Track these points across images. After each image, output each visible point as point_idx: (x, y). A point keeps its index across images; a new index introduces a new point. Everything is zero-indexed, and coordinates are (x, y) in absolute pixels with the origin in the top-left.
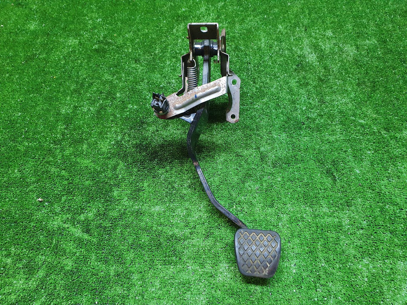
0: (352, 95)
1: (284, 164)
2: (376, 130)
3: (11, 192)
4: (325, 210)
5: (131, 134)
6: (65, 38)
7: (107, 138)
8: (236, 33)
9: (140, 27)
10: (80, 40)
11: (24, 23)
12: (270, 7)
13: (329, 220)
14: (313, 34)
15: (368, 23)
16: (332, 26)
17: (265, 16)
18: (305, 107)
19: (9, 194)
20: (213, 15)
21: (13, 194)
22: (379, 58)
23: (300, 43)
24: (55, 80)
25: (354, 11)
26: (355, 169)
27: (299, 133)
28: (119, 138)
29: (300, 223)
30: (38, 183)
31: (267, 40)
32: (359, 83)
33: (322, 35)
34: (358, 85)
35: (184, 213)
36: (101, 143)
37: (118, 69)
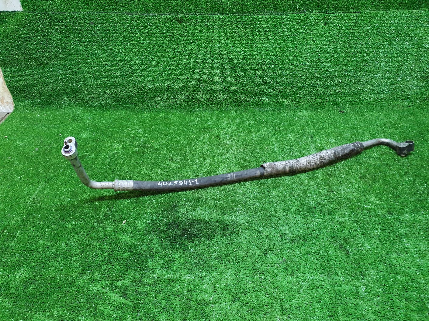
0: (357, 186)
1: (300, 241)
2: (380, 214)
3: (57, 261)
4: (342, 278)
5: (165, 215)
6: (111, 143)
7: (144, 218)
8: (253, 140)
9: (174, 135)
10: (123, 144)
11: (79, 133)
12: (280, 121)
13: (347, 287)
14: (318, 140)
15: (363, 132)
16: (333, 135)
17: (277, 128)
18: (316, 195)
19: (56, 263)
20: (233, 128)
21: (59, 263)
22: (376, 158)
23: (308, 147)
24: (101, 174)
25: (351, 124)
26: (366, 245)
27: (312, 215)
28: (154, 218)
29: (320, 290)
30: (82, 254)
31: (279, 144)
32: (361, 176)
33: (326, 141)
34: (361, 178)
35: (212, 281)
36: (138, 222)
37: (155, 165)
